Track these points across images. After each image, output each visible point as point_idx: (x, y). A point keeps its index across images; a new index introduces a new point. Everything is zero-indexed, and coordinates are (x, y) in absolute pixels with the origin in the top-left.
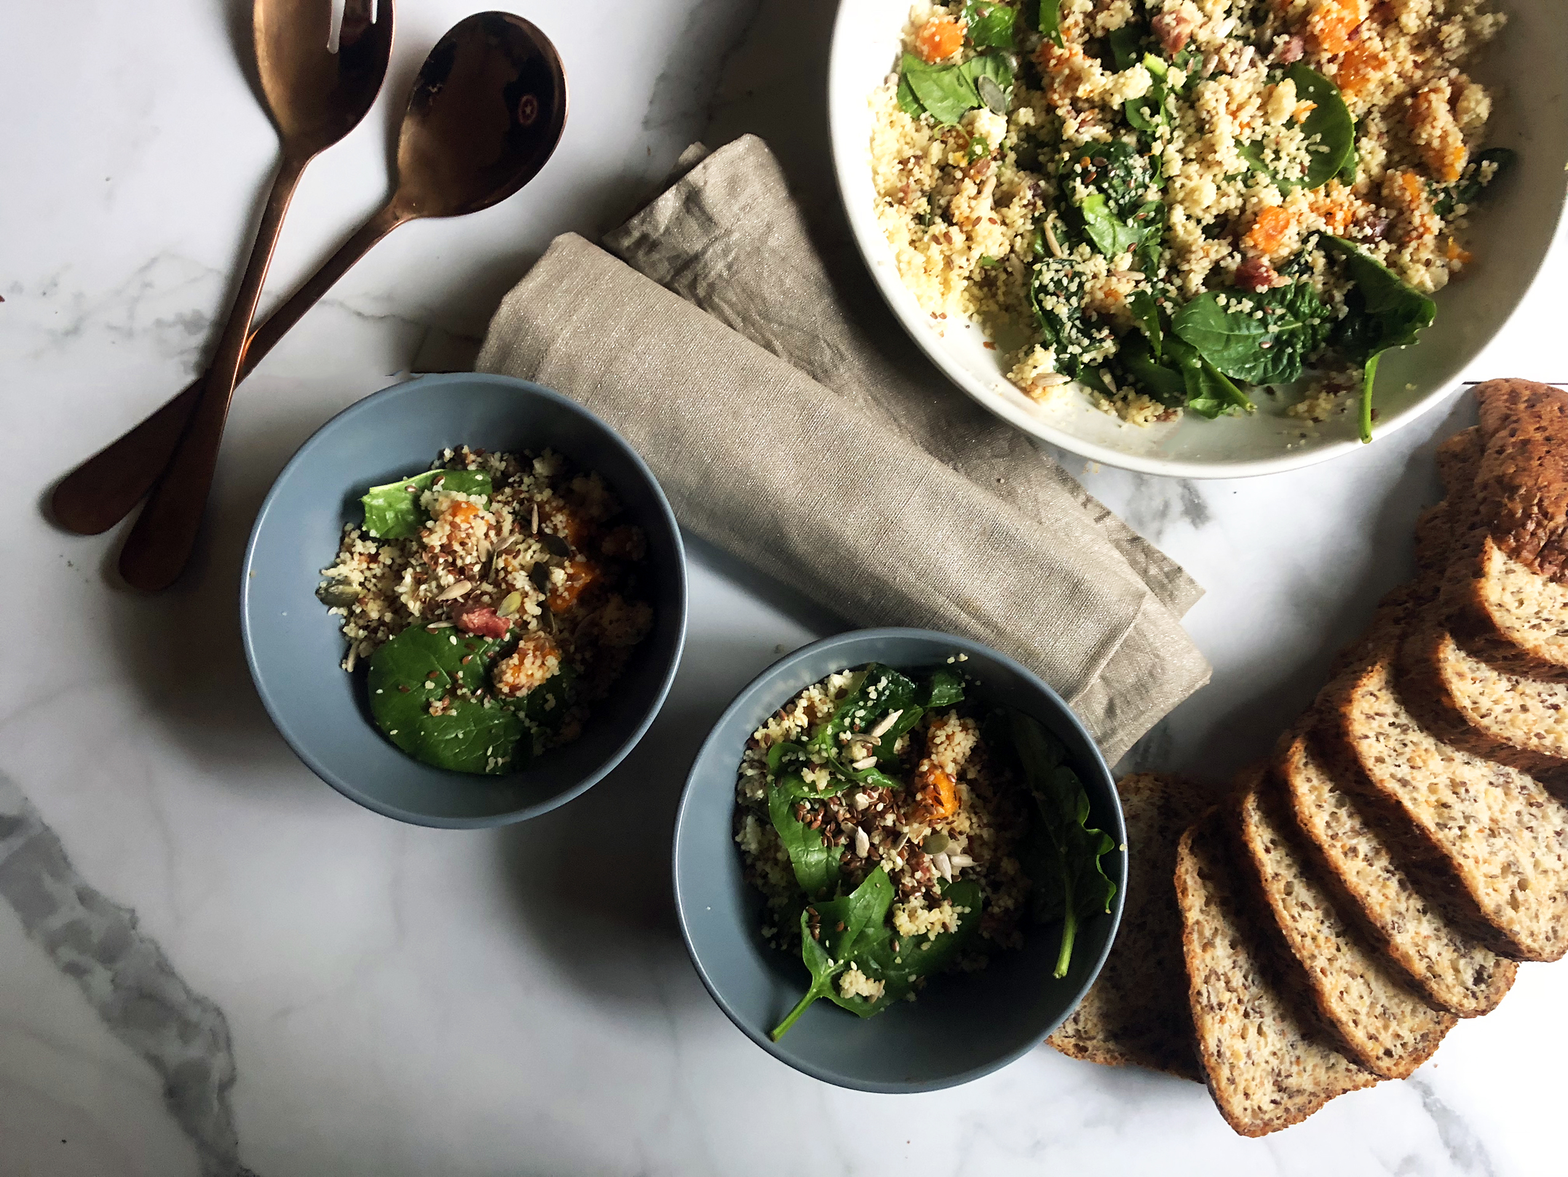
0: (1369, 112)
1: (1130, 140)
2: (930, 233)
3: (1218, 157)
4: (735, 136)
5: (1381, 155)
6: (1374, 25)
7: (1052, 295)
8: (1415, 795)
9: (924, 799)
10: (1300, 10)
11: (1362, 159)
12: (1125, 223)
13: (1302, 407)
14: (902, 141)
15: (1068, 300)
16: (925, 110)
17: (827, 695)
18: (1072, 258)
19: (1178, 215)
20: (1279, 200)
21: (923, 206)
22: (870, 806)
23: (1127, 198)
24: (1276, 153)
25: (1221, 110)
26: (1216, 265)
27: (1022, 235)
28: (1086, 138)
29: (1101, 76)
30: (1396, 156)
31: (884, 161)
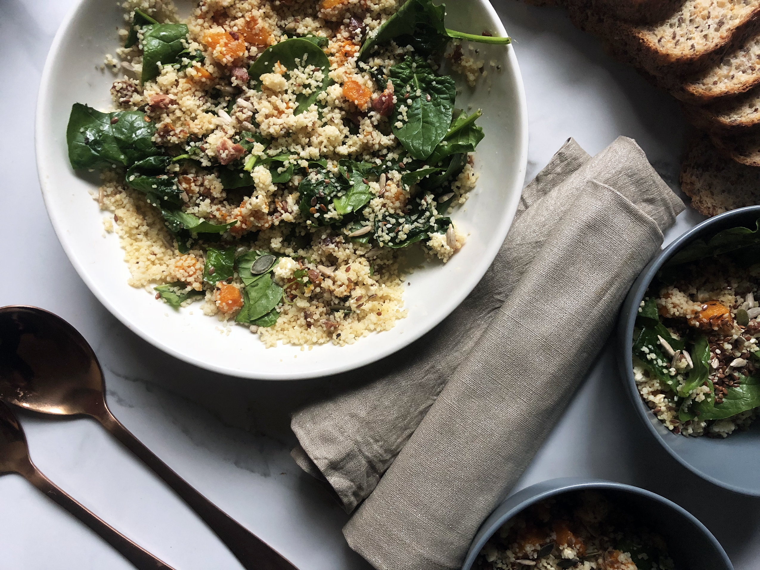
0: (280, 27)
1: (297, 180)
2: (355, 309)
3: (310, 125)
4: (293, 435)
5: (308, 20)
6: (227, 22)
7: (397, 234)
8: (729, 17)
9: (718, 326)
10: (216, 69)
11: (310, 33)
12: (352, 186)
13: (471, 77)
14: (294, 324)
15: (400, 224)
16: (274, 309)
17: (646, 383)
18: (372, 219)
19: (343, 150)
20: (337, 86)
21: (339, 315)
22: (717, 358)
23: (336, 185)
24: (305, 86)
25: (279, 121)
26: (376, 127)
27: (355, 250)
28: (296, 208)
29: (257, 198)
30: (310, 11)
31: (308, 337)
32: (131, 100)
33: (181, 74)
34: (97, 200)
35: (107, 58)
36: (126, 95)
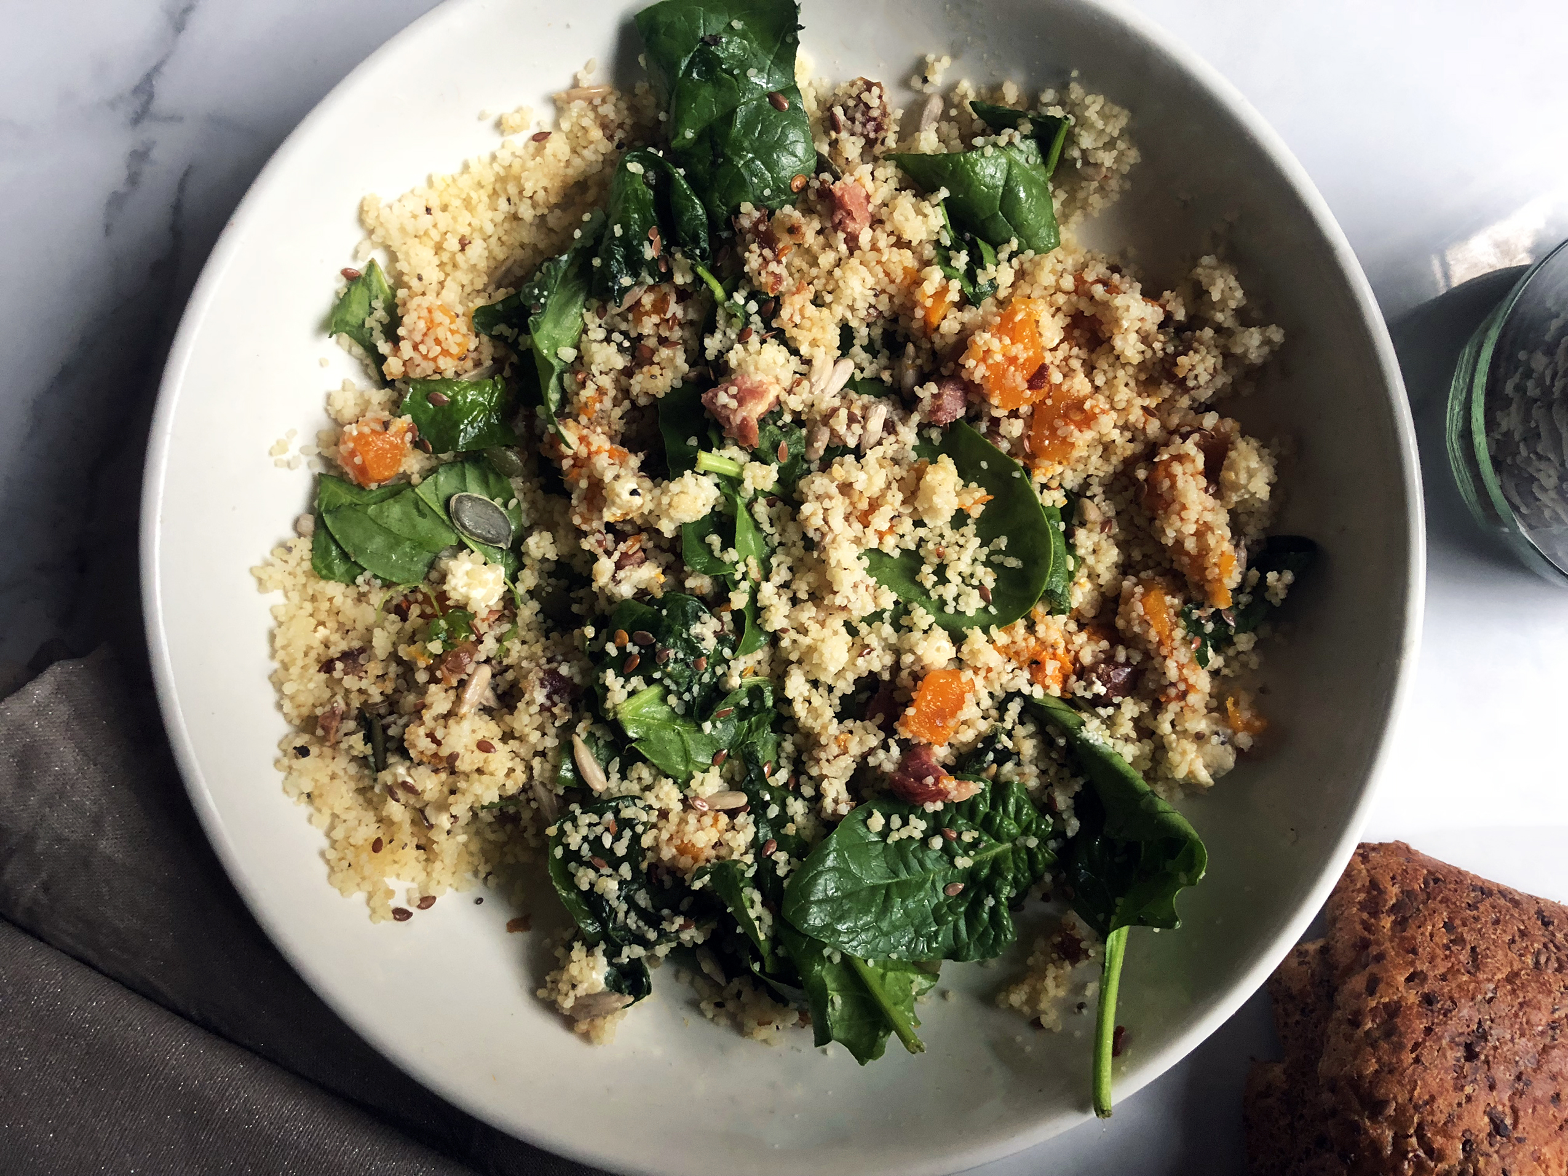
0: (1086, 484)
1: (698, 583)
2: (381, 781)
3: (839, 600)
5: (1112, 555)
6: (1075, 350)
7: (589, 865)
10: (951, 340)
11: (1080, 561)
12: (700, 729)
13: (1017, 997)
14: (332, 624)
15: (616, 868)
16: (362, 569)
18: (624, 787)
19: (796, 686)
20: (950, 651)
21: (357, 743)
23: (696, 689)
24: (940, 571)
25: (837, 521)
26: (862, 763)
27: (543, 754)
28: (626, 590)
29: (634, 492)
30: (1137, 555)
31: (295, 671)
32: (844, 135)
33: (929, 252)
34: (576, 84)
35: (938, 60)
36: (853, 120)
